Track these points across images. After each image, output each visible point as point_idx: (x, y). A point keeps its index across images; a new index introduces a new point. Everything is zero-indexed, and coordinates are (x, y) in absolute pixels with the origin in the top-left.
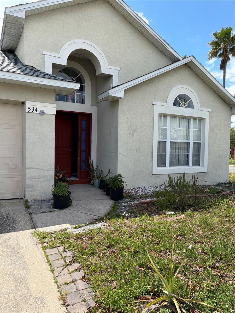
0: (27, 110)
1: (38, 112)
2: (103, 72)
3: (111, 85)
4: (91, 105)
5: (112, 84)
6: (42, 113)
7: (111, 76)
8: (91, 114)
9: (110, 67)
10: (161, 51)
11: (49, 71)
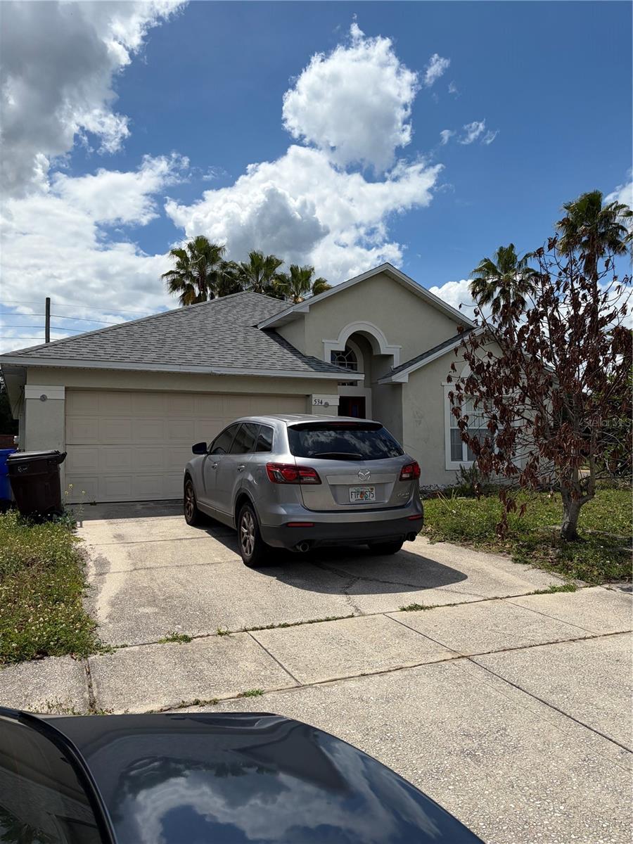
0: (314, 403)
1: (323, 404)
2: (382, 353)
3: (392, 367)
4: (365, 387)
5: (393, 364)
6: (327, 405)
7: (391, 356)
8: (364, 398)
9: (389, 346)
10: (450, 319)
11: (328, 359)
